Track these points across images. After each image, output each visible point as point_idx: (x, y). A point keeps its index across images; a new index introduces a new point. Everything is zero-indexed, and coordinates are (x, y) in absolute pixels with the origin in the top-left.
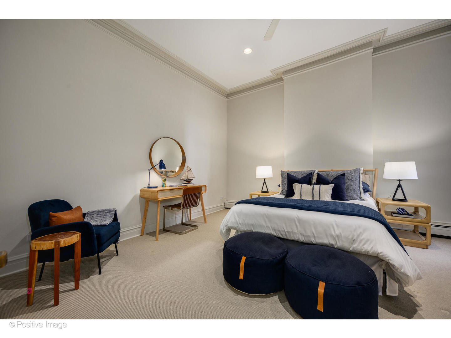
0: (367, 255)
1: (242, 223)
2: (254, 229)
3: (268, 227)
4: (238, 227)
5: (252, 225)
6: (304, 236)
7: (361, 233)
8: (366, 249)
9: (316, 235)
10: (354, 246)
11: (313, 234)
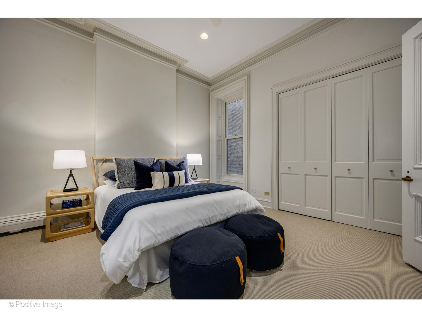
0: (252, 211)
1: (163, 232)
2: (179, 232)
3: (194, 221)
4: (157, 241)
5: (177, 228)
6: (223, 215)
7: (246, 198)
8: (252, 207)
9: (229, 211)
10: (247, 208)
11: (228, 210)
